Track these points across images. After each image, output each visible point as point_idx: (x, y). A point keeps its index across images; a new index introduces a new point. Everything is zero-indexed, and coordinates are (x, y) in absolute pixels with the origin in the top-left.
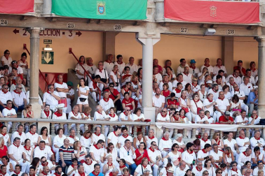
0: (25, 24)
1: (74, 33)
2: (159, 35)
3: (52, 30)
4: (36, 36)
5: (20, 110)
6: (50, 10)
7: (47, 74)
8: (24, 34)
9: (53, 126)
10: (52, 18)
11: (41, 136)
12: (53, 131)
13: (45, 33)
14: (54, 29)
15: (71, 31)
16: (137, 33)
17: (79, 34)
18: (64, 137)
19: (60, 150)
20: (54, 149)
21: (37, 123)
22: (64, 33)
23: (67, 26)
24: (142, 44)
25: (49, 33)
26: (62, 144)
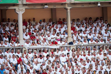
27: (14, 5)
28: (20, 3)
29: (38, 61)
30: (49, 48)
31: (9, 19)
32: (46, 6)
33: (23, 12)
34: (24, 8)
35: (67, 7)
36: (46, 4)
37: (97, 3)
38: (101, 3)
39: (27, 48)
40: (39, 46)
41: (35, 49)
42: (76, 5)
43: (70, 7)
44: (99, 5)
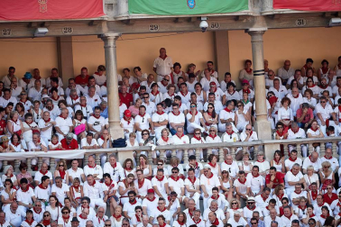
30: (50, 158)
32: (41, 30)
35: (105, 30)
36: (42, 25)
37: (199, 19)
38: (209, 19)
42: (132, 24)
43: (114, 31)
44: (204, 24)
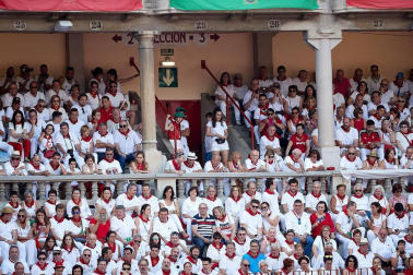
0: (128, 27)
1: (207, 37)
2: (339, 34)
3: (173, 34)
4: (148, 44)
5: (127, 162)
6: (168, 3)
7: (168, 103)
8: (130, 43)
9: (181, 184)
10: (172, 15)
11: (162, 201)
12: (182, 192)
13: (163, 39)
14: (176, 33)
15: (202, 34)
16: (305, 32)
17: (215, 37)
18: (199, 200)
19: (194, 223)
20: (185, 220)
21: (156, 181)
22: (191, 38)
23: (196, 26)
24: (314, 48)
25: (169, 38)
26: (197, 212)
27: (302, 16)
28: (323, 8)
29: (389, 226)
31: (281, 68)
33: (335, 43)
34: (337, 30)
39: (348, 178)
40: (392, 170)
41: (378, 182)
